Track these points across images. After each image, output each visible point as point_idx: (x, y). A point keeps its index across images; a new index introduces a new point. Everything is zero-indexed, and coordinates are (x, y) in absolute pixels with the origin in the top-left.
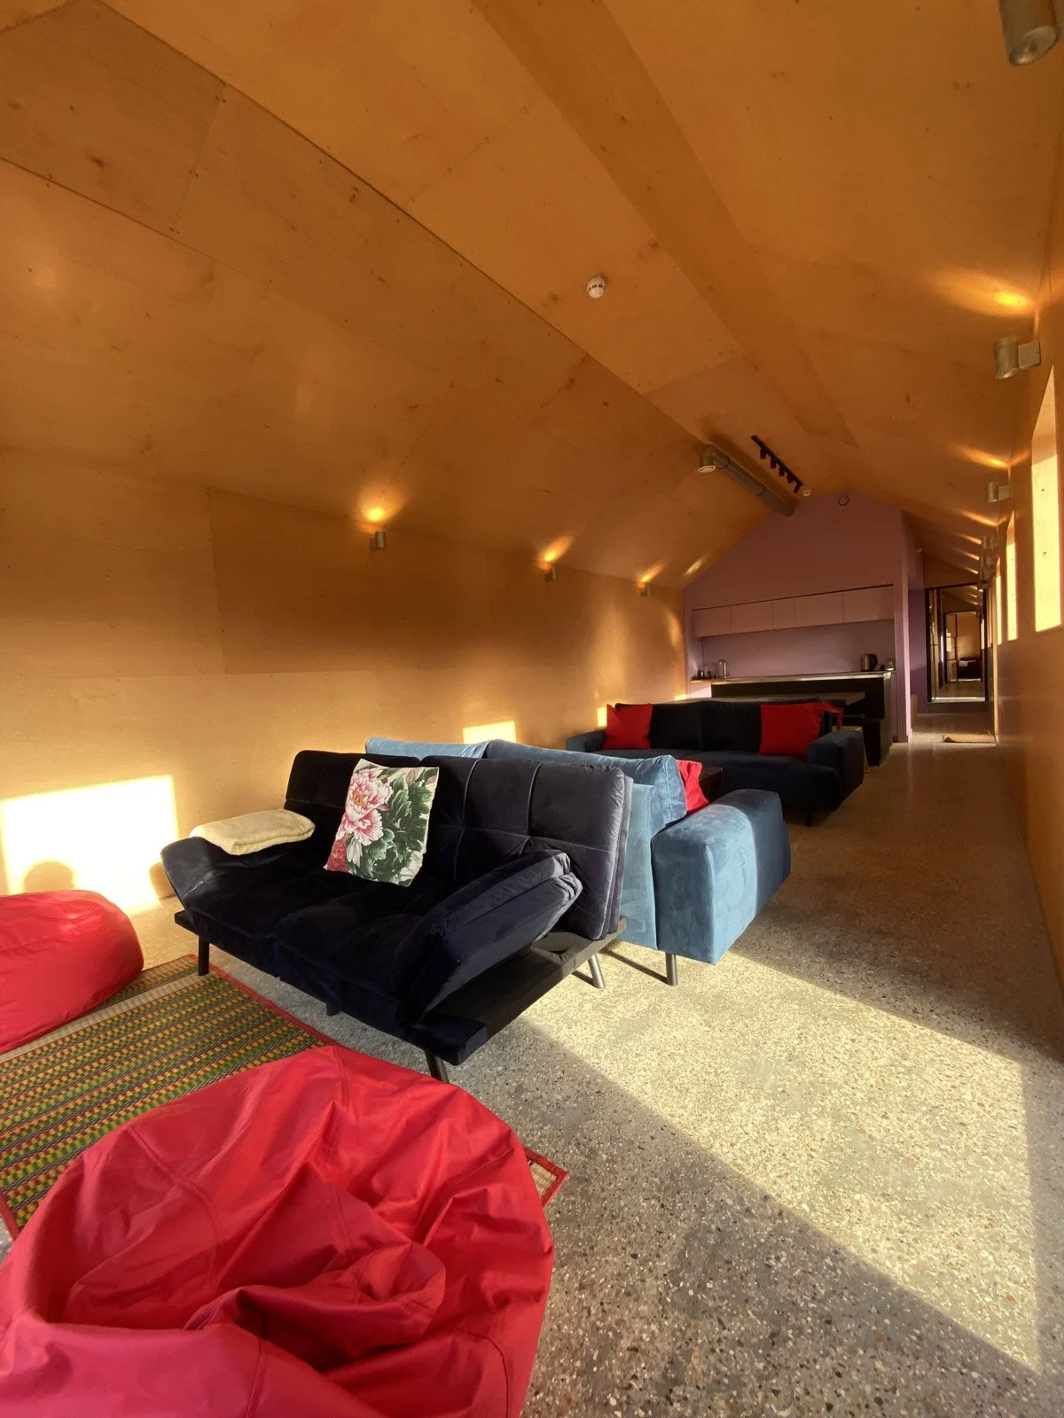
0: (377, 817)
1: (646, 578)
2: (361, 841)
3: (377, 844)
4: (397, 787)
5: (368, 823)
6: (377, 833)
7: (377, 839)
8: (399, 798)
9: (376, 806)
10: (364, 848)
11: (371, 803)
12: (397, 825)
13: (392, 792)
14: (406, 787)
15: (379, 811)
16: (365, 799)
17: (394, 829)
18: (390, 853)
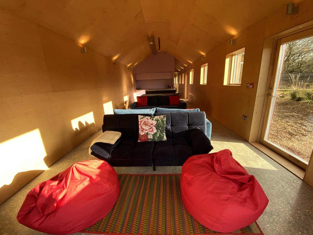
0: (154, 128)
1: (129, 65)
2: (151, 133)
3: (156, 134)
4: (157, 120)
5: (151, 129)
6: (155, 131)
7: (155, 132)
8: (159, 123)
9: (153, 125)
10: (153, 135)
11: (151, 125)
12: (160, 129)
13: (156, 122)
14: (160, 120)
15: (154, 126)
16: (149, 124)
17: (160, 130)
18: (160, 134)
